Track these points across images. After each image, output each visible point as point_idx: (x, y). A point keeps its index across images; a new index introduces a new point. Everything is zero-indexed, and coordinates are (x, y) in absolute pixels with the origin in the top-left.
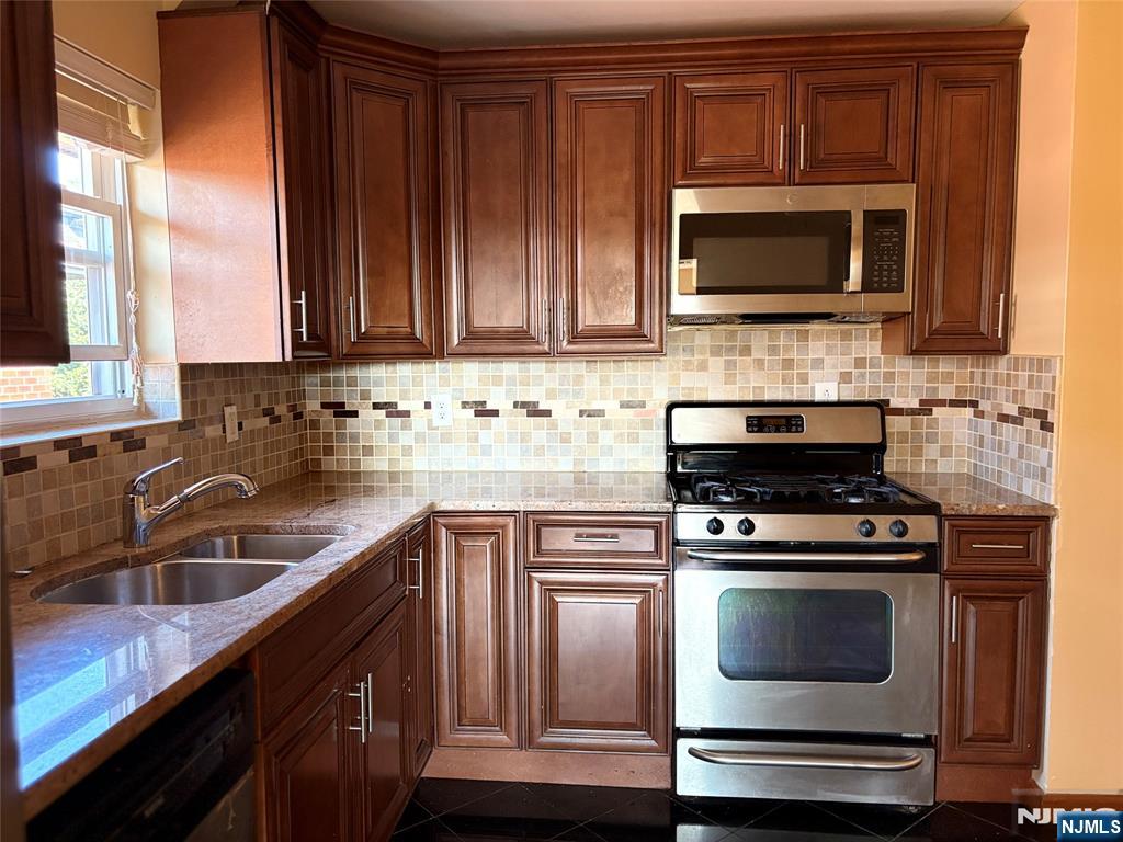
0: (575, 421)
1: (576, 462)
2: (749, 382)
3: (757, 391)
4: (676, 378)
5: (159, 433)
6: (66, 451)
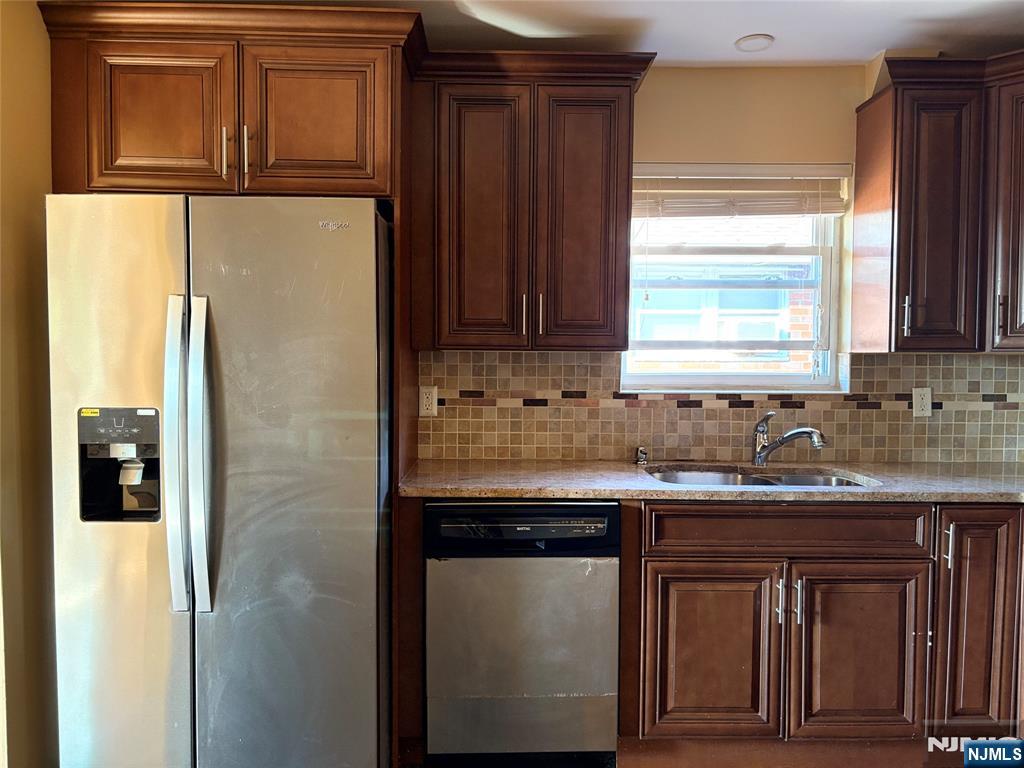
5: (820, 400)
6: (727, 401)
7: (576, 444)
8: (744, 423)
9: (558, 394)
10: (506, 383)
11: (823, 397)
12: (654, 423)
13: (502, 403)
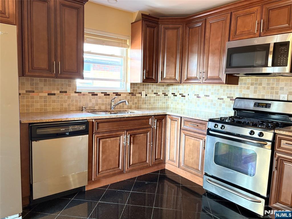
0: (217, 100)
1: (217, 111)
2: (260, 93)
3: (263, 96)
4: (241, 91)
5: (124, 94)
6: (104, 94)
7: (64, 106)
8: (108, 100)
9: (59, 92)
10: (42, 88)
11: (125, 93)
12: (86, 100)
13: (41, 94)
